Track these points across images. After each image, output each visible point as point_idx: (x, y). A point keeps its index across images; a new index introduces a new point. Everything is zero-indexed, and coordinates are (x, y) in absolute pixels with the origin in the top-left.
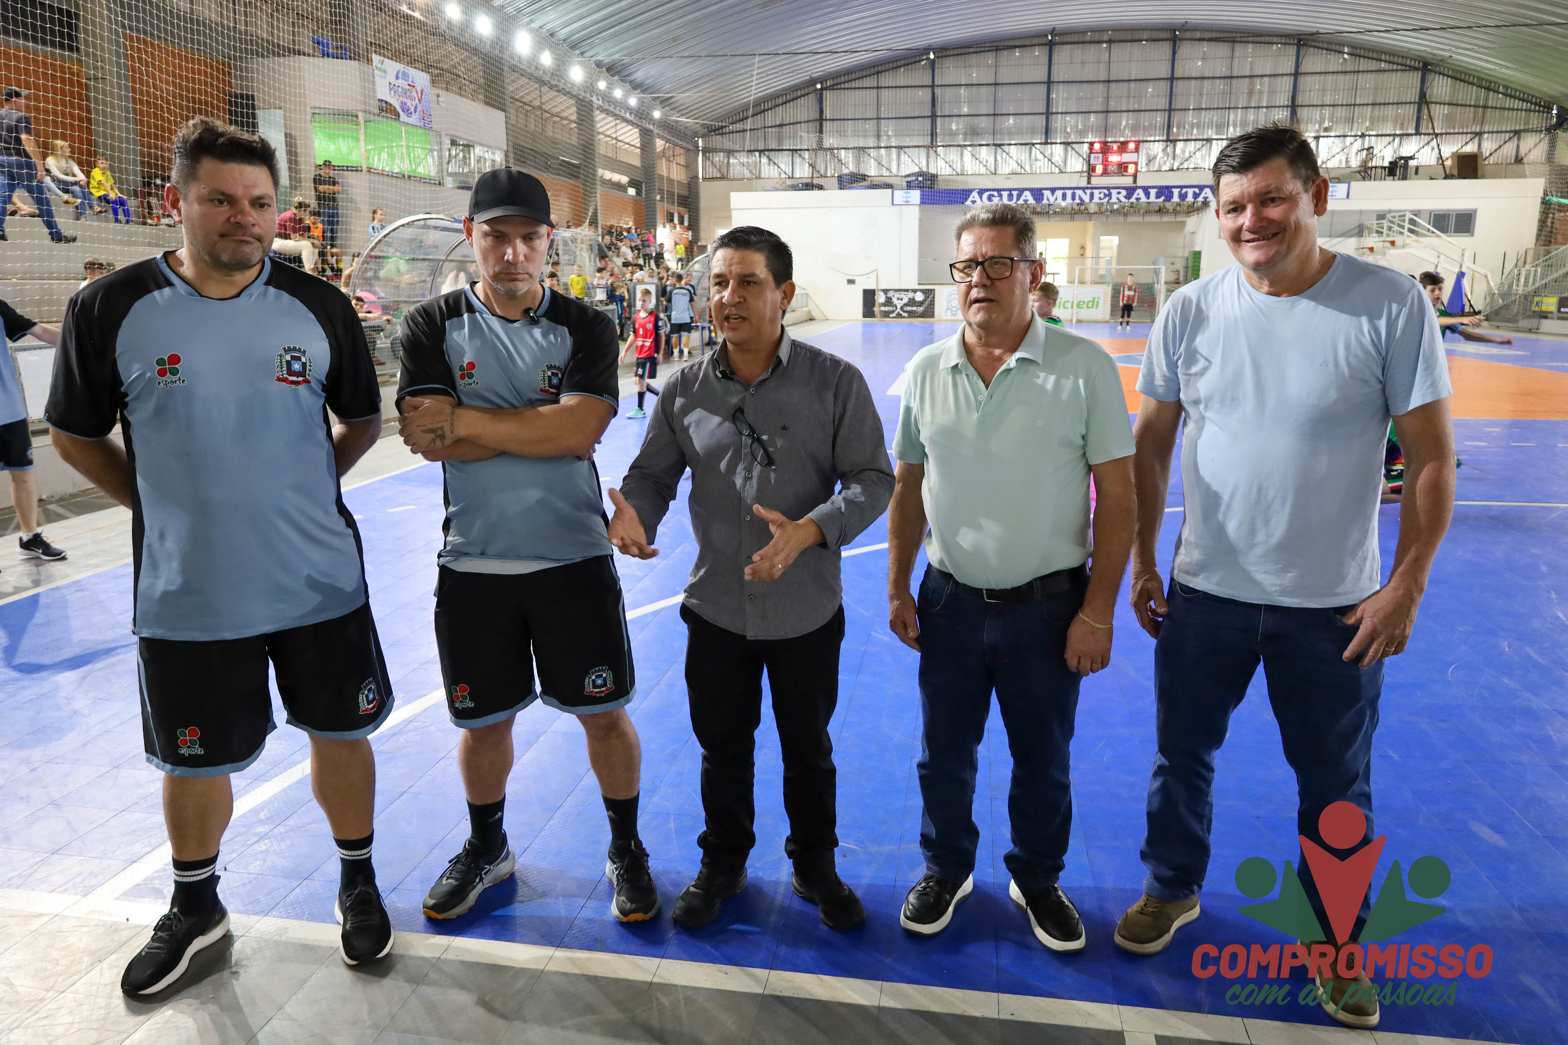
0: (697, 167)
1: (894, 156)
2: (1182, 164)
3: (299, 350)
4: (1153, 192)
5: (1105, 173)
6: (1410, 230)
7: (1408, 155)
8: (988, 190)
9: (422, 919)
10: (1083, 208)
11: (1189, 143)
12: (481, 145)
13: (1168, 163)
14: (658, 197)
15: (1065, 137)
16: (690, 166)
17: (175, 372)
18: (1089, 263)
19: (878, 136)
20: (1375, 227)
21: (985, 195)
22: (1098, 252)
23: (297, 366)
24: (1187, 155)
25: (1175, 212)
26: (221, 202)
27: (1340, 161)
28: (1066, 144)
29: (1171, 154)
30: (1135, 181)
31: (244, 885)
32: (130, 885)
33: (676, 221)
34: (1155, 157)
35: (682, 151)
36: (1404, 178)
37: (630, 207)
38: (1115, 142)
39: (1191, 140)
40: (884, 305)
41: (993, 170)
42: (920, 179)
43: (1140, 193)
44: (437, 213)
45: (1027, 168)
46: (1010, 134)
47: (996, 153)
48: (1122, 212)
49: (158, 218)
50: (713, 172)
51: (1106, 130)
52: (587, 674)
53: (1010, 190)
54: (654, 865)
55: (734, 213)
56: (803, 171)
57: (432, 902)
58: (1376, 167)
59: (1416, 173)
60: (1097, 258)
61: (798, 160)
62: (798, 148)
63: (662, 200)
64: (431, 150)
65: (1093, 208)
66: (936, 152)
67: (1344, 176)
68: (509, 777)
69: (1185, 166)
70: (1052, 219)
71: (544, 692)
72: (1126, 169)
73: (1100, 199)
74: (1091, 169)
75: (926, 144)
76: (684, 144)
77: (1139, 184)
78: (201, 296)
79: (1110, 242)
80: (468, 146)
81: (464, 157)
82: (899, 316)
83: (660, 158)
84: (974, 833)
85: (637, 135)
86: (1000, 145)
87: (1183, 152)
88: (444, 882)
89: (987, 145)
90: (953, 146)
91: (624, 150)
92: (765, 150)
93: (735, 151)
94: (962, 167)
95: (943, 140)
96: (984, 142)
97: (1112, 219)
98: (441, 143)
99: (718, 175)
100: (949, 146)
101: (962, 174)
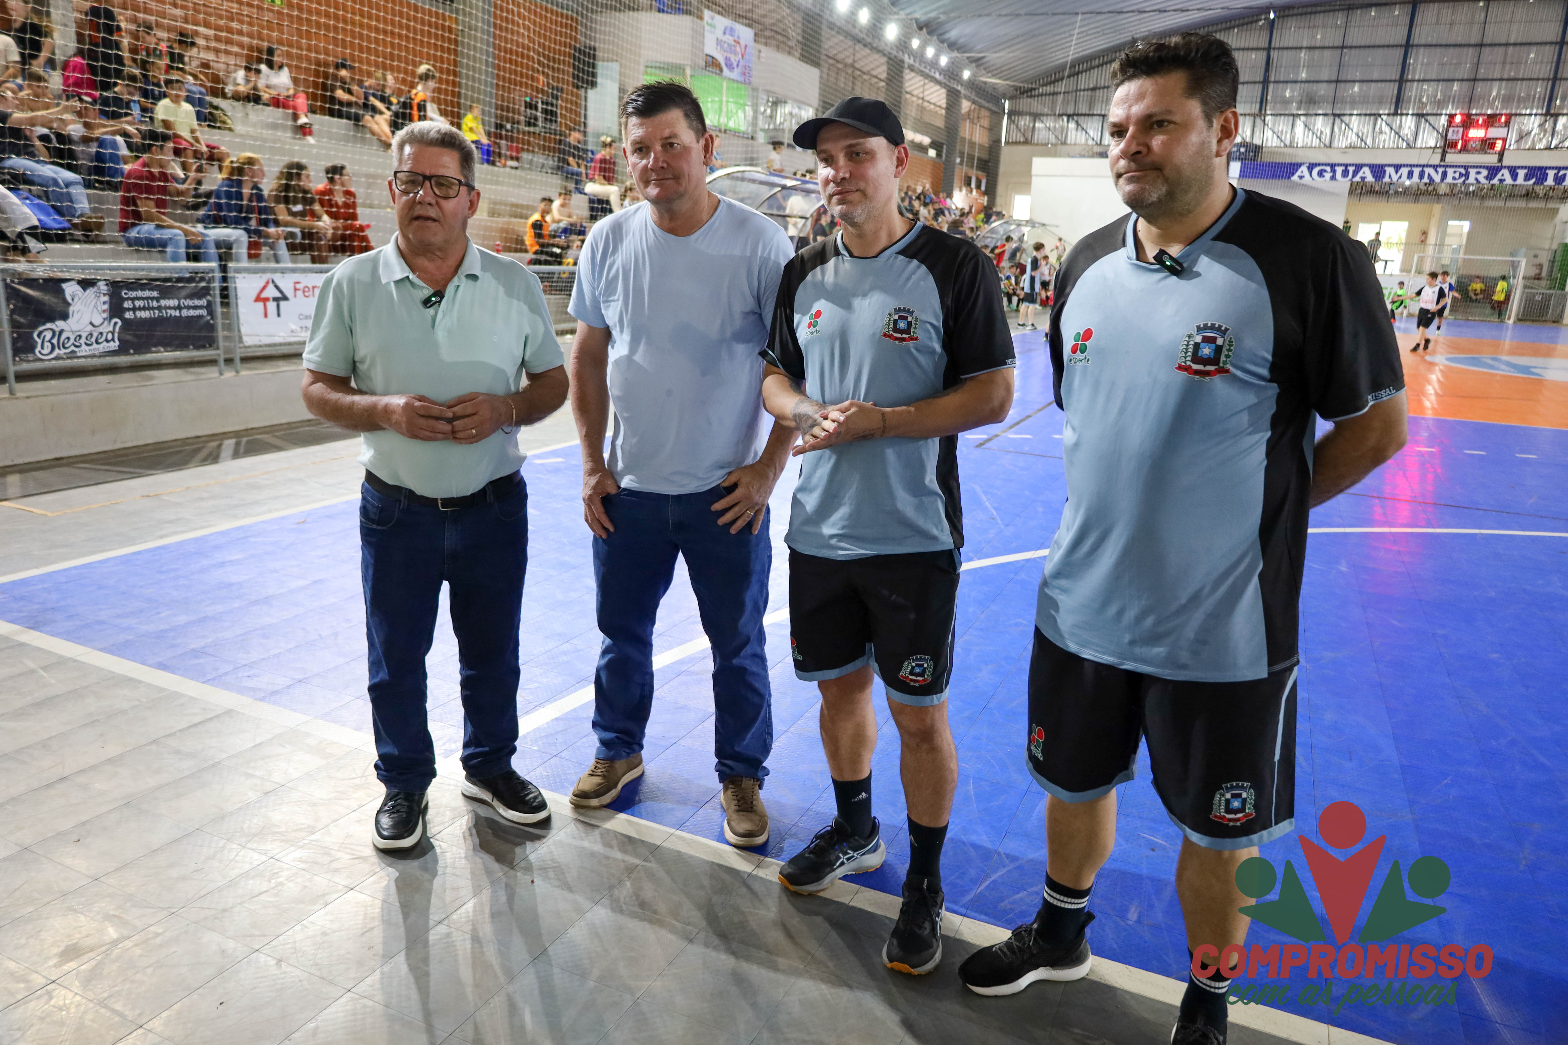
0: (1001, 129)
4: (1522, 173)
5: (1465, 149)
8: (1319, 165)
10: (1431, 188)
12: (793, 102)
13: (1544, 141)
14: (958, 160)
15: (1419, 108)
16: (994, 129)
18: (1430, 250)
21: (1315, 171)
22: (1443, 238)
25: (1547, 197)
28: (1420, 116)
29: (1550, 130)
30: (1501, 160)
33: (973, 185)
34: (1529, 133)
35: (987, 113)
37: (929, 169)
38: (1481, 115)
41: (1327, 142)
42: (1243, 150)
43: (1505, 174)
45: (1369, 142)
46: (1353, 103)
47: (1333, 124)
48: (1480, 195)
49: (506, 160)
50: (1017, 136)
51: (1471, 101)
53: (1346, 166)
55: (1034, 180)
60: (1440, 245)
63: (961, 163)
65: (1443, 189)
66: (1264, 121)
69: (1566, 144)
70: (1391, 200)
72: (1491, 145)
73: (1454, 178)
74: (1448, 145)
75: (1253, 111)
76: (990, 106)
77: (1506, 163)
79: (1461, 227)
81: (772, 113)
83: (964, 120)
85: (944, 96)
86: (1339, 116)
89: (1325, 115)
90: (1285, 115)
91: (930, 111)
92: (1074, 115)
93: (1043, 115)
94: (1293, 138)
95: (1274, 108)
96: (1320, 112)
97: (1465, 202)
98: (757, 98)
99: (1022, 140)
100: (1281, 115)
101: (1291, 146)
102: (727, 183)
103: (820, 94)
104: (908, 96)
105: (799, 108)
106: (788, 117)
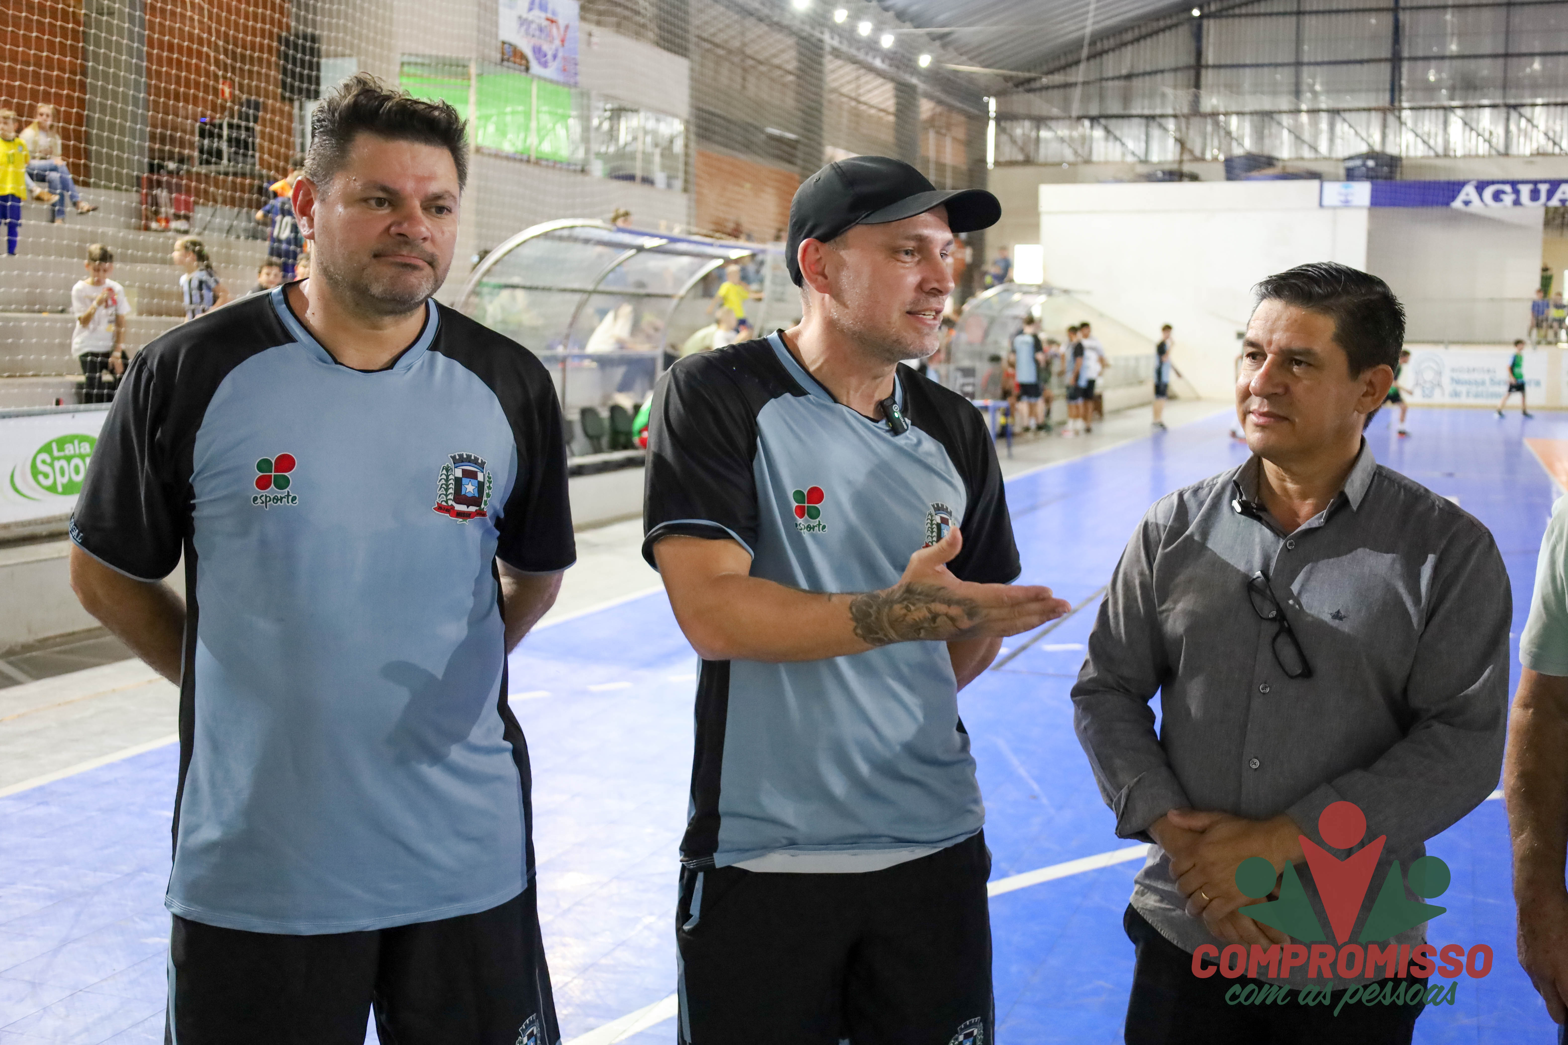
0: (986, 142)
1: (1324, 125)
3: (475, 461)
8: (1492, 182)
12: (645, 109)
16: (975, 142)
17: (282, 483)
19: (1297, 93)
23: (470, 488)
26: (380, 202)
35: (962, 119)
41: (1501, 148)
42: (1371, 163)
44: (591, 216)
46: (1535, 87)
47: (1507, 120)
49: (167, 221)
50: (1012, 153)
55: (1045, 219)
56: (1164, 151)
61: (1156, 132)
62: (1158, 111)
66: (1399, 118)
75: (1380, 105)
76: (965, 107)
78: (336, 362)
80: (618, 113)
81: (611, 128)
83: (926, 129)
85: (891, 93)
86: (1515, 107)
89: (1493, 106)
90: (1431, 108)
91: (870, 116)
92: (1100, 117)
93: (1052, 118)
94: (1447, 143)
95: (1413, 99)
96: (1485, 102)
98: (589, 108)
99: (1020, 157)
100: (1424, 108)
101: (1446, 156)
102: (546, 245)
103: (692, 97)
104: (833, 97)
105: (658, 120)
106: (640, 136)
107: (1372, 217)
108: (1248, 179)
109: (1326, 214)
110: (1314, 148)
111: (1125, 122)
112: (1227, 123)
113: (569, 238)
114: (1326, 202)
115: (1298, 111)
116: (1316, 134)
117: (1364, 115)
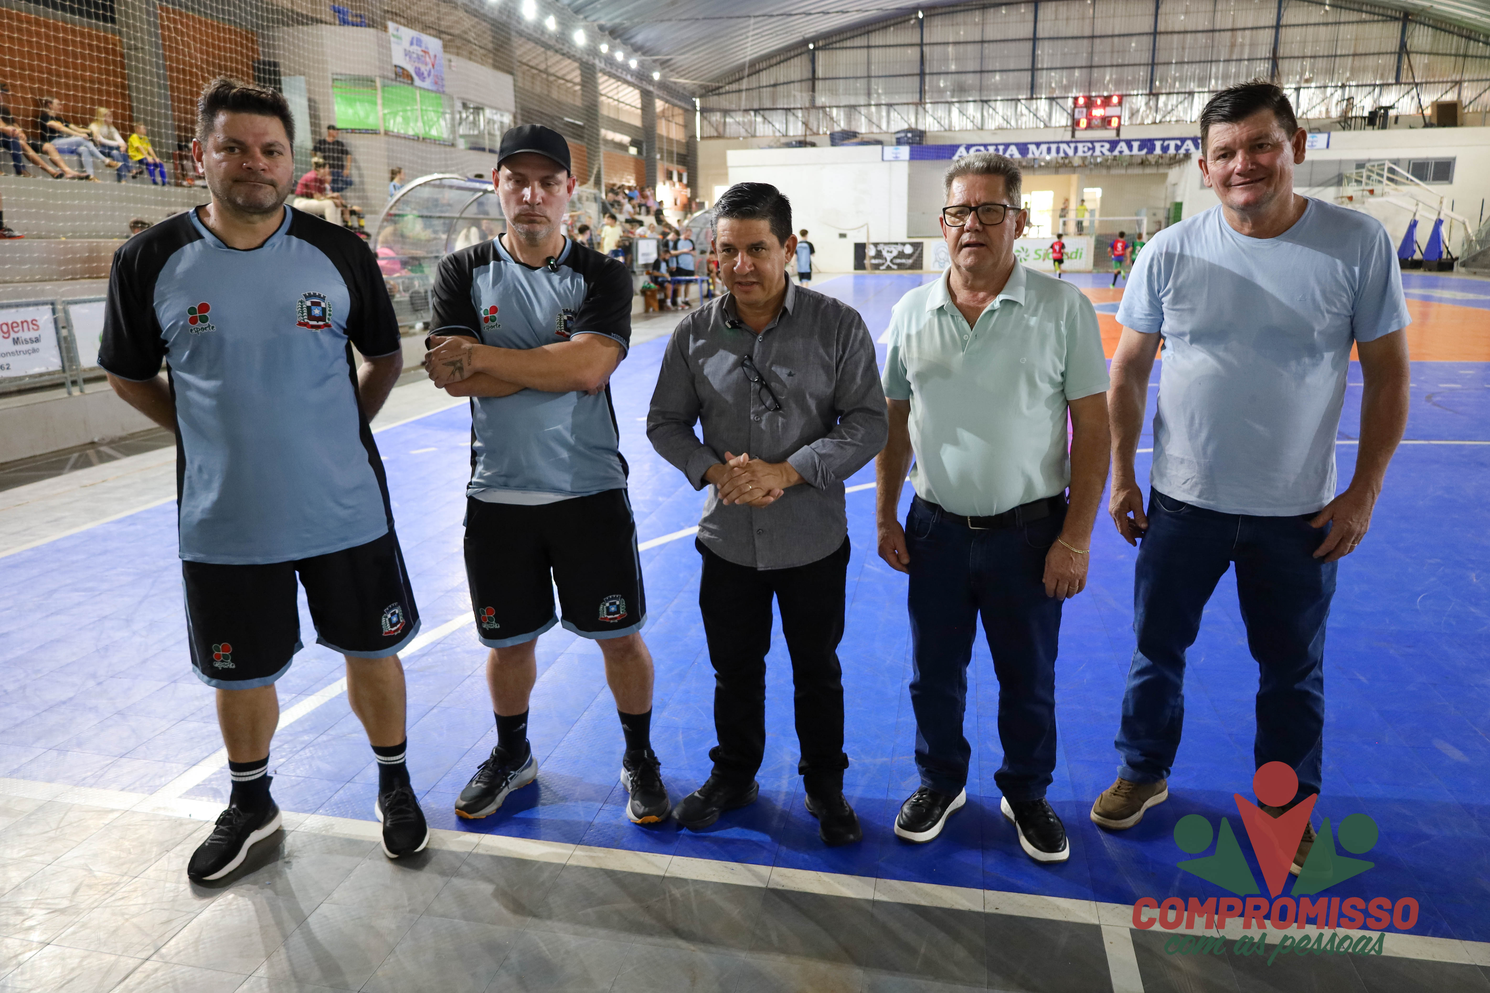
0: (695, 126)
1: (884, 114)
2: (1164, 117)
3: (319, 296)
4: (1136, 145)
5: (1089, 126)
6: (1389, 179)
7: (1388, 105)
8: (974, 145)
9: (454, 818)
10: (1067, 161)
11: (1171, 96)
12: (492, 107)
13: (1151, 117)
14: (658, 156)
15: (1050, 93)
16: (688, 126)
17: (204, 320)
19: (869, 94)
20: (1354, 176)
23: (317, 312)
24: (1170, 107)
25: (1157, 164)
26: (234, 149)
27: (1320, 112)
28: (1051, 99)
29: (1154, 107)
30: (1118, 134)
31: (293, 786)
32: (191, 786)
33: (675, 178)
34: (1138, 111)
35: (681, 111)
36: (1384, 127)
37: (632, 165)
38: (1099, 96)
39: (1173, 93)
40: (875, 257)
41: (979, 125)
42: (909, 135)
43: (1123, 146)
44: (452, 172)
45: (1013, 123)
46: (997, 90)
47: (982, 109)
48: (1106, 165)
49: (191, 179)
50: (710, 131)
51: (1090, 85)
52: (601, 601)
53: (996, 145)
54: (665, 772)
55: (731, 171)
56: (796, 130)
57: (463, 803)
58: (1356, 117)
59: (1396, 121)
61: (791, 118)
62: (792, 106)
63: (662, 158)
64: (444, 113)
65: (1077, 162)
66: (925, 109)
67: (1325, 126)
68: (533, 693)
69: (1168, 118)
70: (1037, 173)
71: (564, 617)
72: (1109, 122)
73: (1084, 152)
74: (1076, 123)
75: (914, 101)
76: (683, 104)
77: (1123, 136)
78: (228, 247)
79: (1094, 194)
80: (478, 109)
81: (475, 119)
82: (889, 268)
83: (660, 118)
84: (965, 749)
85: (638, 96)
86: (986, 102)
87: (1166, 105)
88: (474, 785)
89: (975, 101)
90: (941, 103)
91: (627, 111)
92: (760, 109)
93: (732, 111)
94: (950, 122)
95: (932, 98)
96: (970, 99)
97: (1095, 172)
98: (453, 107)
99: (715, 134)
100: (937, 103)
101: (950, 130)
103: (516, 99)
104: (604, 99)
105: (498, 115)
106: (492, 124)
107: (910, 166)
108: (843, 145)
109: (887, 164)
110: (879, 127)
111: (774, 112)
112: (831, 112)
113: (439, 185)
114: (885, 158)
115: (870, 105)
116: (880, 118)
117: (906, 107)
